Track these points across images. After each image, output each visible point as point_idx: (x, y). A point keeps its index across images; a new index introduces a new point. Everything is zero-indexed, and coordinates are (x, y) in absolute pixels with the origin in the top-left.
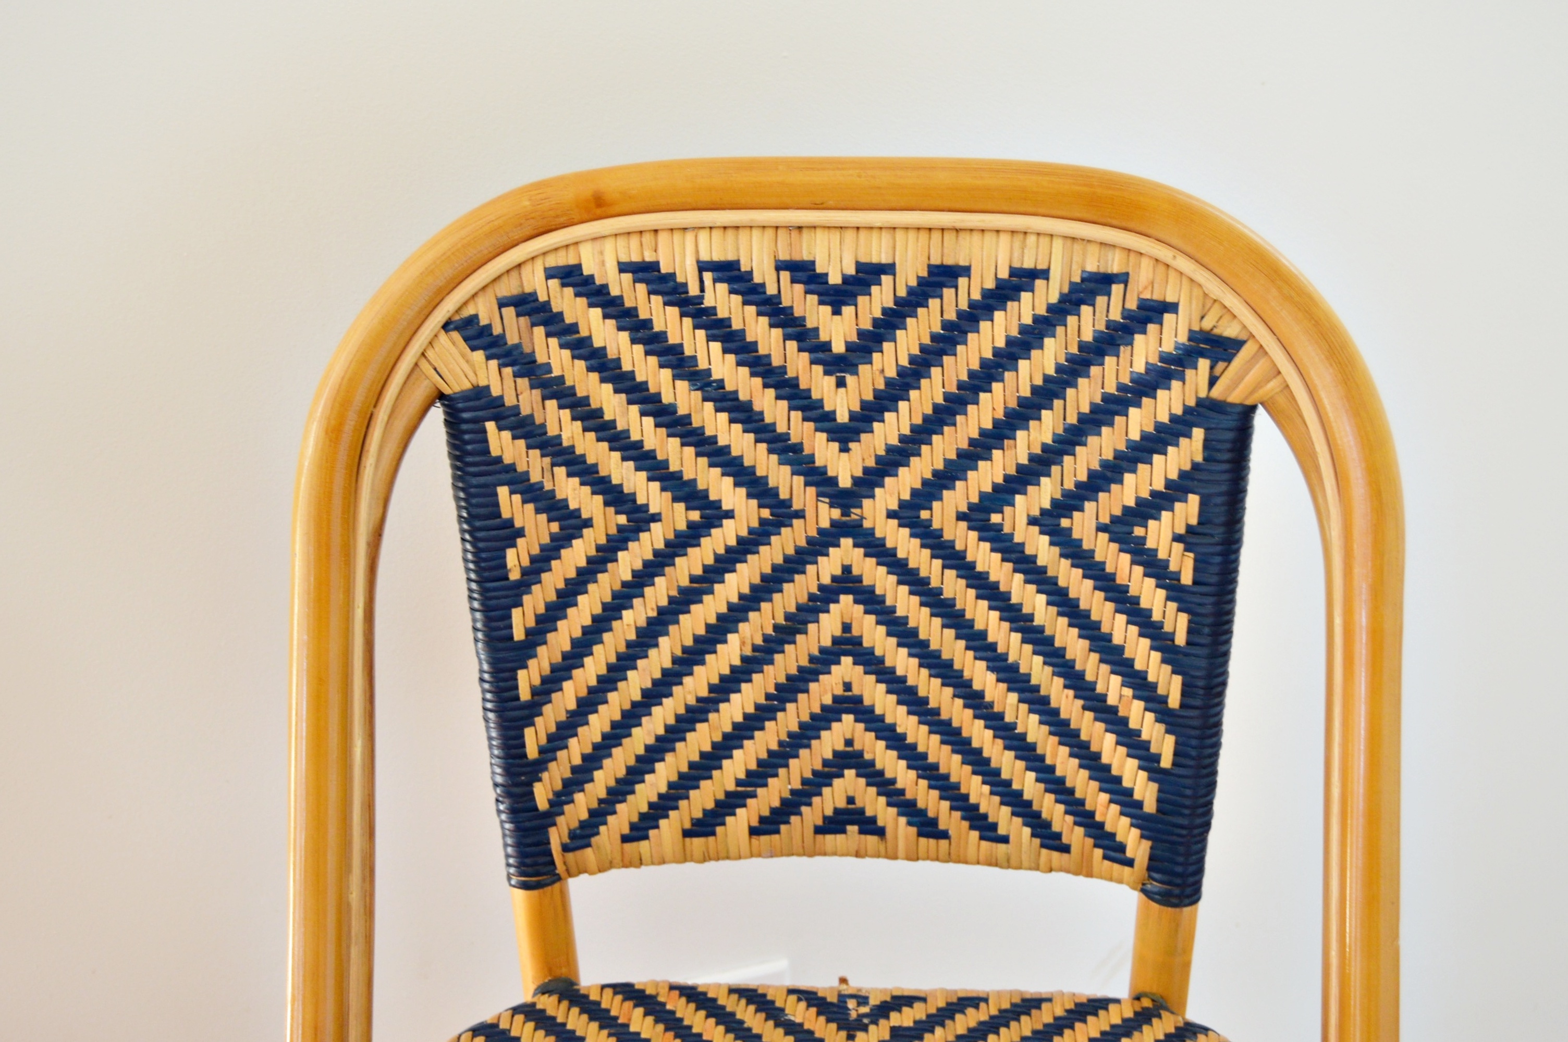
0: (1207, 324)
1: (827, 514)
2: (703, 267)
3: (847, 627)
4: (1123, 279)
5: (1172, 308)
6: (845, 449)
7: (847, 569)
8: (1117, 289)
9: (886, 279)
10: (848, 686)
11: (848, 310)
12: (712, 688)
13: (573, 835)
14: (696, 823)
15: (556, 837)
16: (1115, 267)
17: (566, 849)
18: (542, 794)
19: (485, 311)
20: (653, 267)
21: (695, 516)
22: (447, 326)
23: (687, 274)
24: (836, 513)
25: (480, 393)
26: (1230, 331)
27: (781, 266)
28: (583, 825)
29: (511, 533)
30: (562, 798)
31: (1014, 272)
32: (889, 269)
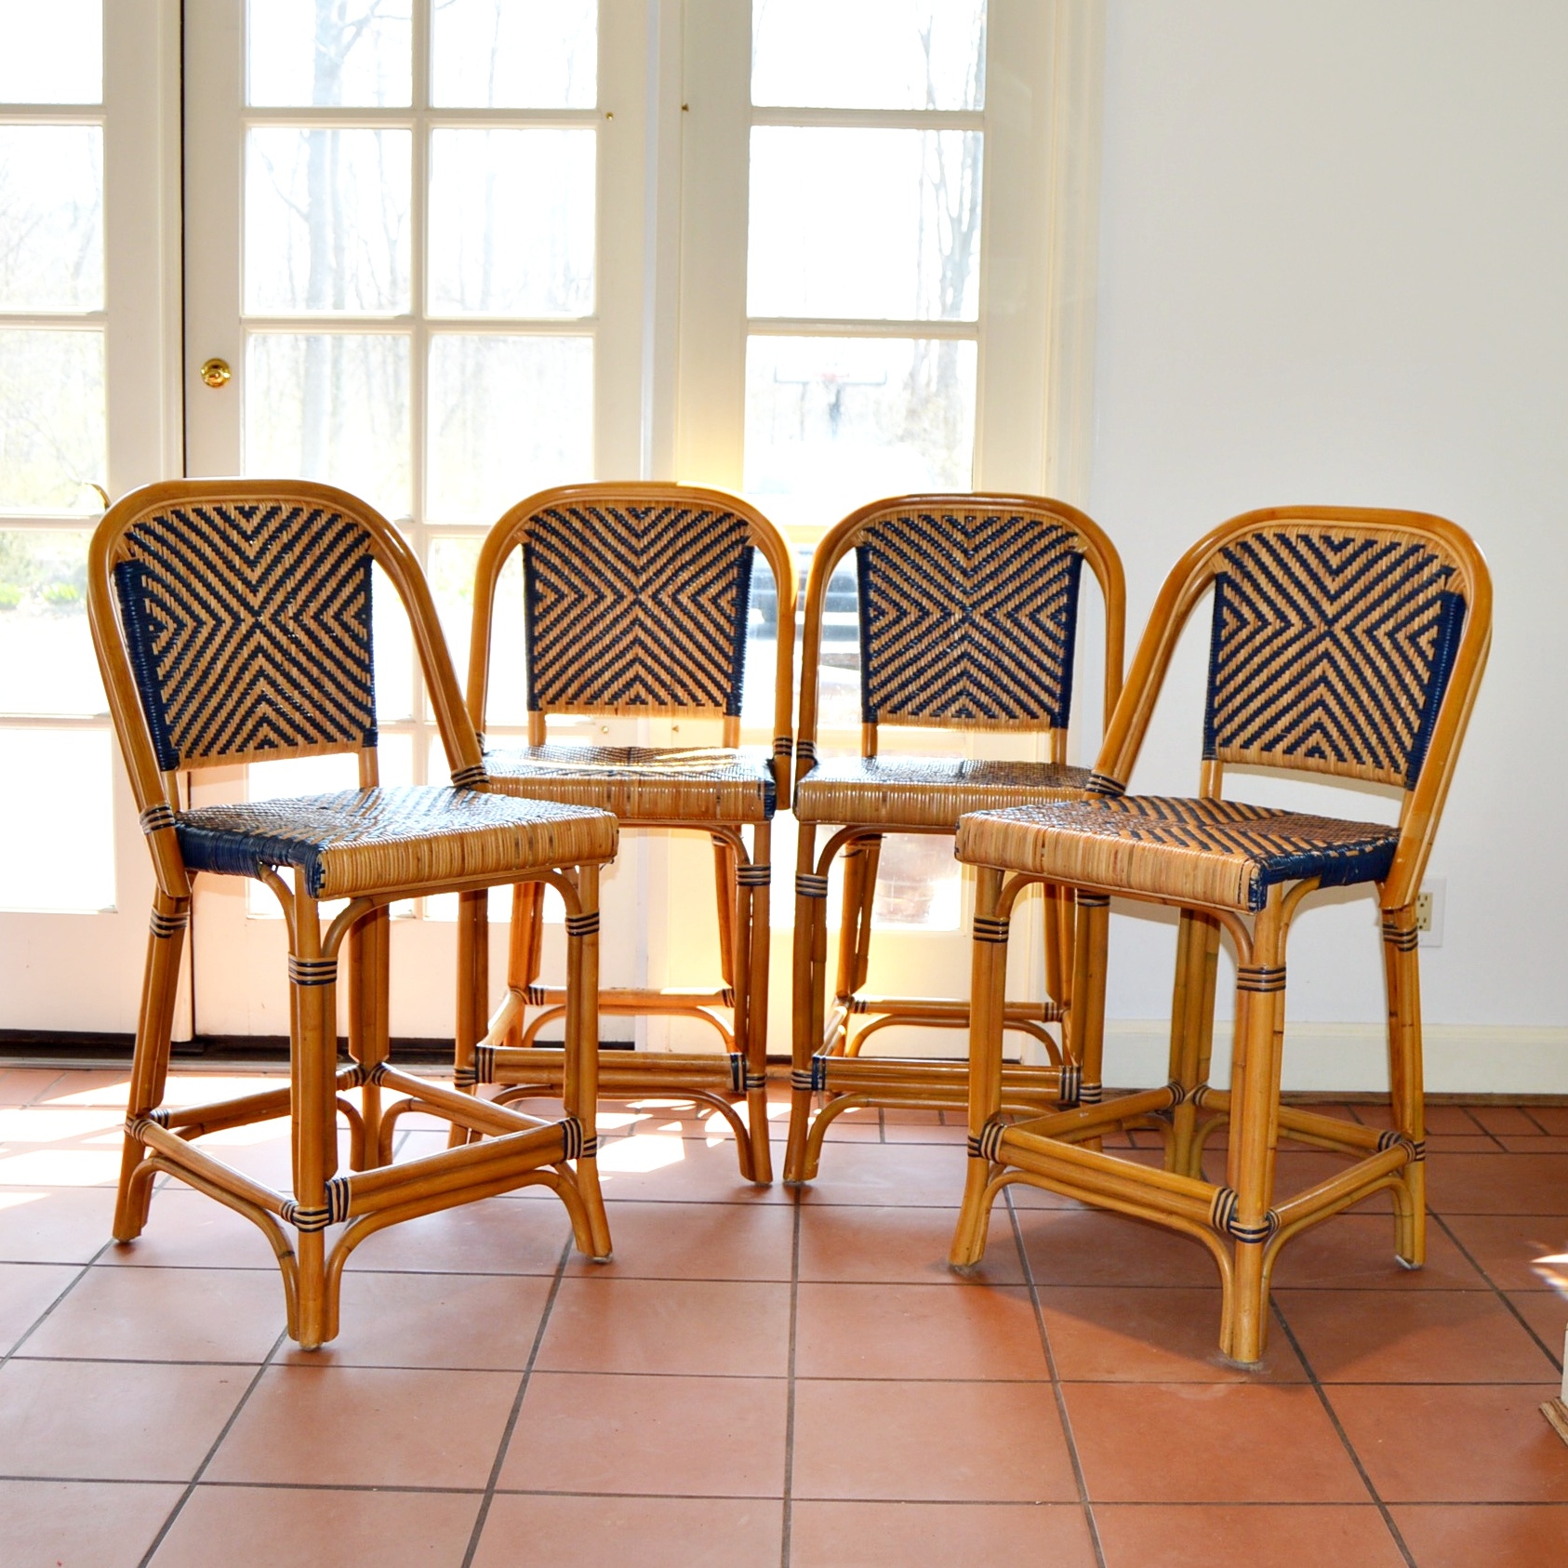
0: (1447, 563)
1: (1323, 628)
2: (1298, 536)
3: (1324, 672)
4: (1423, 547)
5: (1437, 557)
6: (1332, 604)
7: (1327, 650)
8: (1421, 550)
9: (1352, 544)
10: (1321, 696)
11: (1339, 554)
12: (1278, 691)
13: (1224, 740)
14: (1266, 745)
15: (1218, 740)
16: (1422, 543)
17: (1221, 745)
18: (1216, 722)
19: (1231, 547)
20: (1284, 535)
21: (1283, 624)
22: (1220, 550)
23: (1293, 540)
24: (1326, 628)
25: (1225, 574)
26: (1453, 566)
27: (1321, 537)
28: (1228, 737)
29: (1225, 624)
30: (1222, 726)
31: (1391, 543)
32: (1353, 540)
